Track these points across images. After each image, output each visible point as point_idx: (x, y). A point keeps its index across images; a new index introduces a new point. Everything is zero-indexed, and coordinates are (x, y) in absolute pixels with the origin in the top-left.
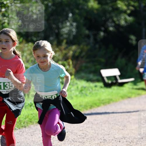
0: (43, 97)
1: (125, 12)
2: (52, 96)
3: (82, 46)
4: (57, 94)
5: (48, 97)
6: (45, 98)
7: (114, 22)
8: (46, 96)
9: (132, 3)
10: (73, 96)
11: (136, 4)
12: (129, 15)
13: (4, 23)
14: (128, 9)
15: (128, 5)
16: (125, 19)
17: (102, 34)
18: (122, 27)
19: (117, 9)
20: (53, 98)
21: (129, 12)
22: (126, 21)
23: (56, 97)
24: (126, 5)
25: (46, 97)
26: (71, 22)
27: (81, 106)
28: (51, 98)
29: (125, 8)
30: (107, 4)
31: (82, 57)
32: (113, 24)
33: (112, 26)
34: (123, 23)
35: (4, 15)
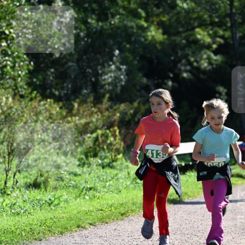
1: (209, 47)
2: (219, 163)
3: (136, 104)
4: (224, 162)
6: (210, 165)
7: (190, 64)
9: (221, 32)
10: (121, 188)
11: (228, 34)
12: (216, 52)
13: (5, 66)
14: (214, 43)
15: (214, 36)
16: (209, 58)
17: (170, 83)
18: (204, 72)
19: (196, 42)
20: (220, 166)
21: (215, 46)
22: (210, 63)
23: (223, 164)
24: (209, 35)
25: (212, 164)
26: (118, 64)
27: (133, 204)
28: (218, 166)
29: (208, 40)
30: (178, 33)
32: (188, 68)
33: (186, 71)
34: (205, 65)
35: (5, 54)
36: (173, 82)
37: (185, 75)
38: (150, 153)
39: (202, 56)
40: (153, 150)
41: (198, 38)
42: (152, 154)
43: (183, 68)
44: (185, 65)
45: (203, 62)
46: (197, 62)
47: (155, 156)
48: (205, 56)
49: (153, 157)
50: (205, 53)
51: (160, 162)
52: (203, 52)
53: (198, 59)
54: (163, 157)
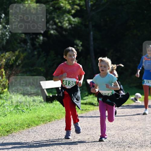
0: (103, 94)
1: (69, 12)
3: (17, 53)
5: (106, 94)
7: (56, 24)
8: (105, 94)
9: (78, 2)
10: (6, 113)
11: (82, 3)
12: (74, 16)
14: (73, 9)
15: (73, 4)
16: (69, 20)
17: (41, 38)
18: (66, 30)
19: (60, 8)
21: (73, 11)
22: (70, 24)
24: (69, 3)
26: (4, 24)
27: (16, 124)
28: (108, 95)
29: (69, 7)
31: (17, 66)
32: (54, 27)
33: (53, 29)
34: (66, 25)
36: (43, 37)
37: (52, 32)
38: (65, 82)
39: (64, 19)
40: (67, 81)
41: (61, 6)
42: (66, 83)
43: (50, 27)
44: (52, 25)
45: (65, 22)
46: (61, 23)
47: (67, 84)
48: (66, 19)
49: (66, 84)
50: (67, 16)
51: (70, 88)
52: (65, 16)
53: (62, 21)
54: (72, 86)
